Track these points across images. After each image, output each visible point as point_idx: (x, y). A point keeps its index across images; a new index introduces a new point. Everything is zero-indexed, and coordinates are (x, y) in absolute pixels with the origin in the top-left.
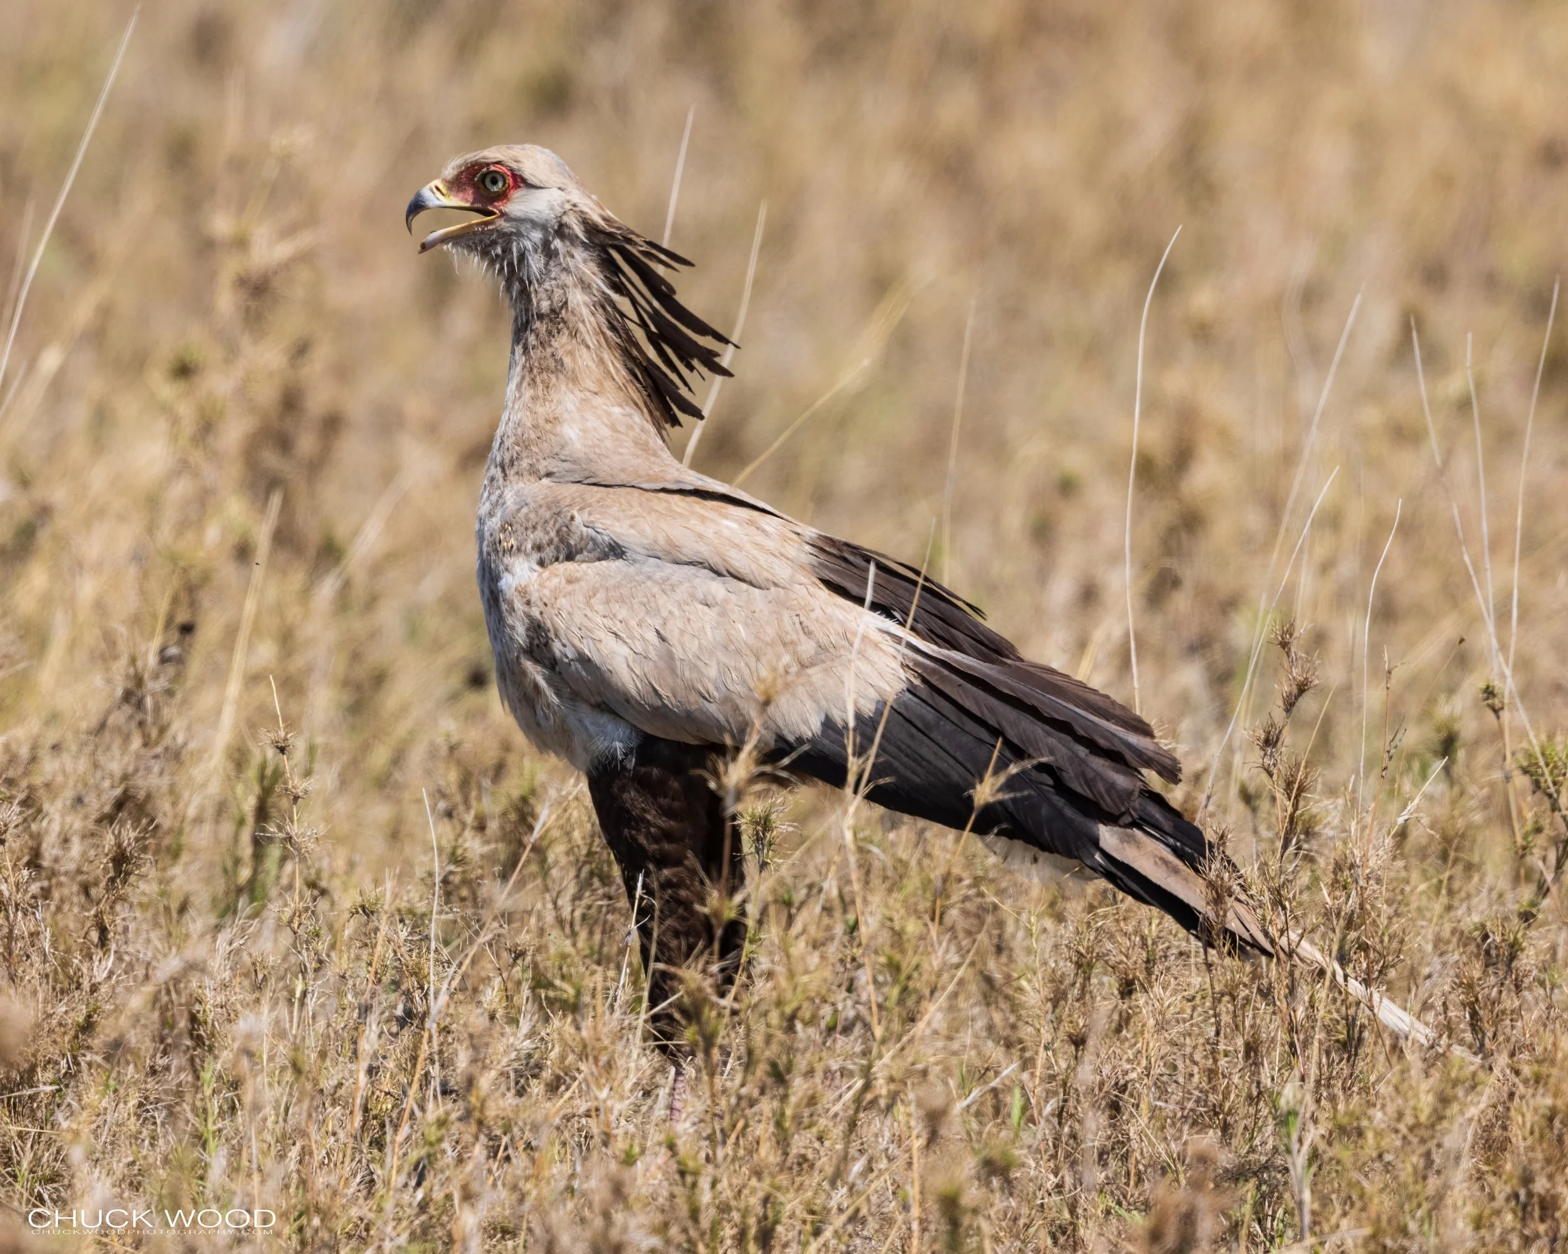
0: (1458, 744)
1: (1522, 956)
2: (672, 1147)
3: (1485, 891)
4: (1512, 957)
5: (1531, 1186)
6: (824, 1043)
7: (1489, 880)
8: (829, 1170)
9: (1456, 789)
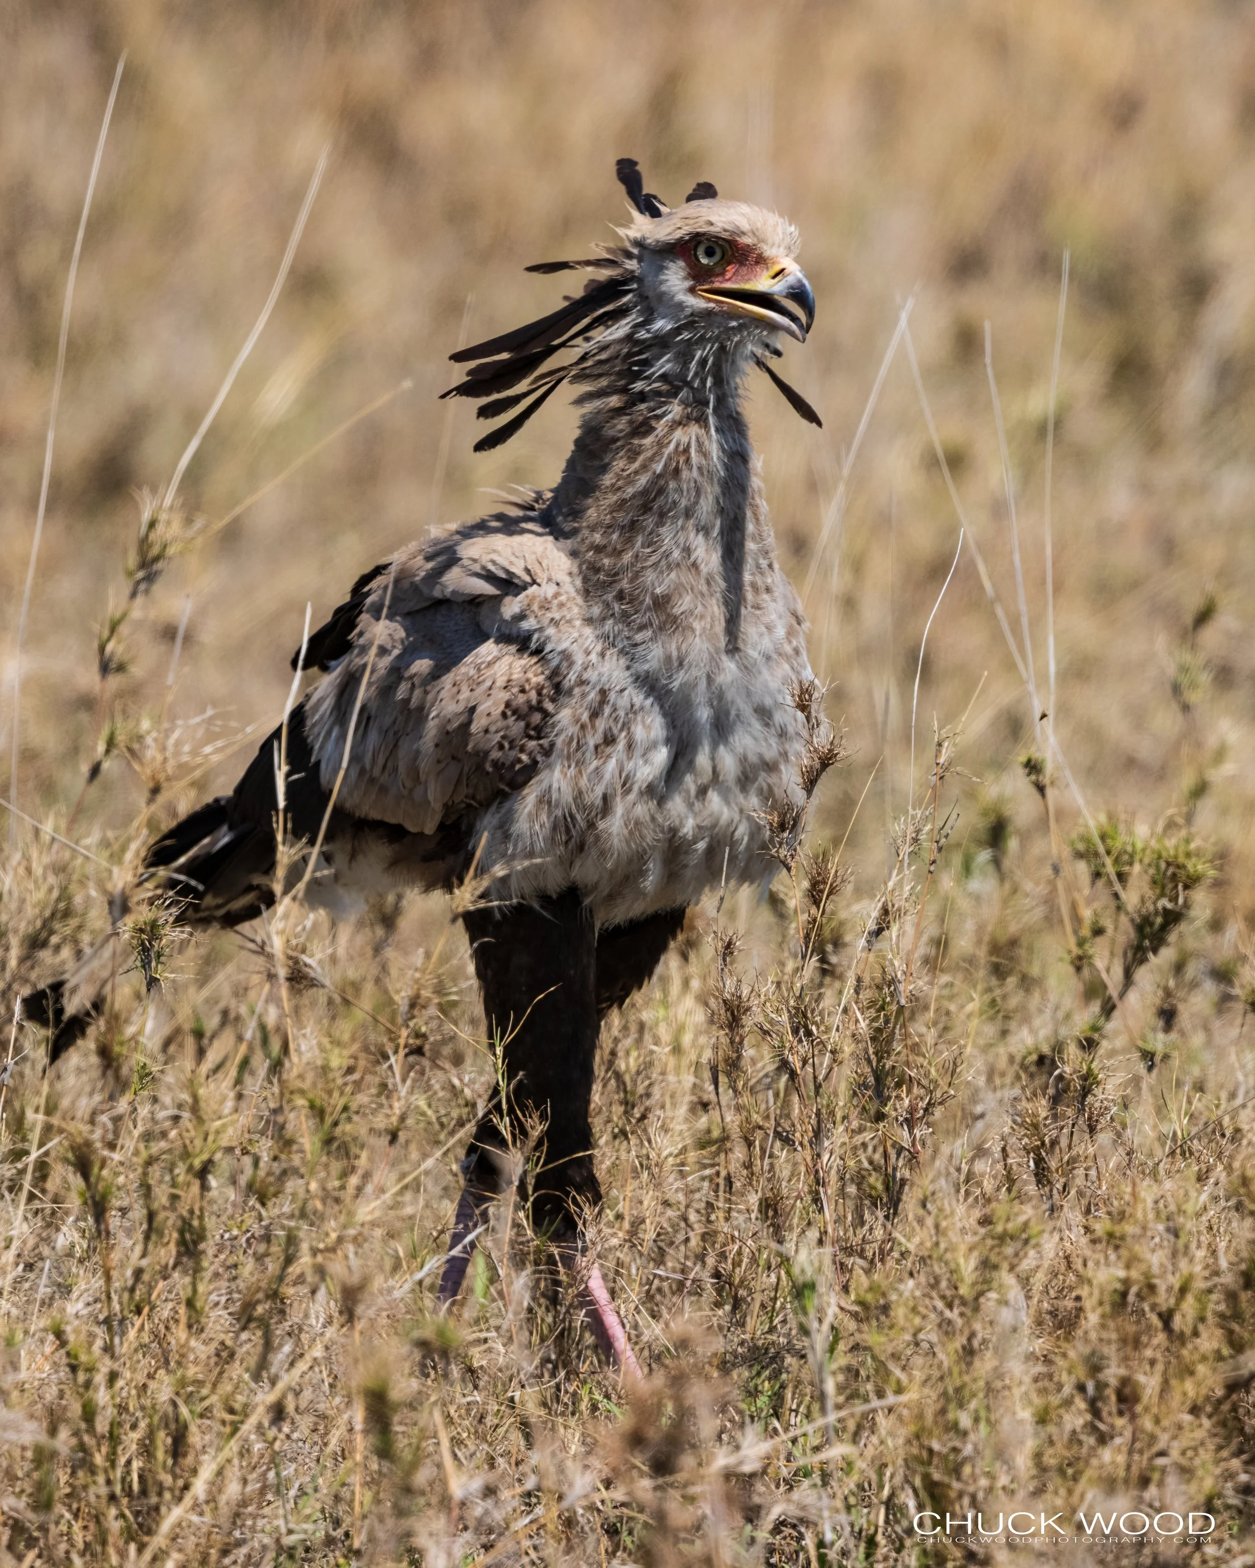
0: (1010, 829)
1: (1097, 1091)
2: (59, 1334)
3: (1048, 1012)
4: (1086, 1091)
5: (1101, 1376)
6: (245, 1202)
7: (1053, 997)
8: (252, 1361)
9: (1007, 886)
